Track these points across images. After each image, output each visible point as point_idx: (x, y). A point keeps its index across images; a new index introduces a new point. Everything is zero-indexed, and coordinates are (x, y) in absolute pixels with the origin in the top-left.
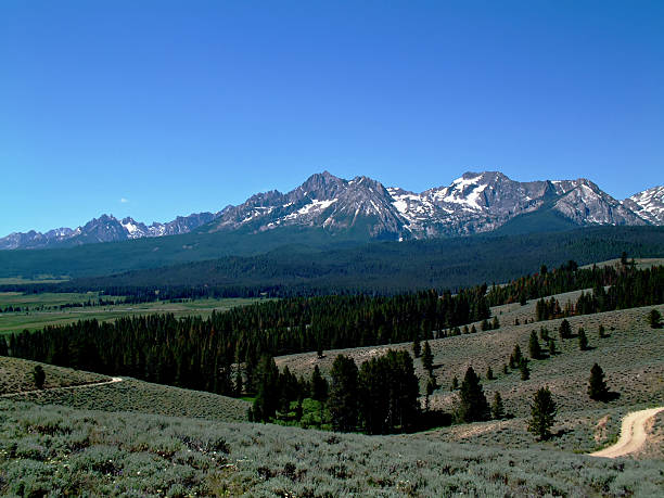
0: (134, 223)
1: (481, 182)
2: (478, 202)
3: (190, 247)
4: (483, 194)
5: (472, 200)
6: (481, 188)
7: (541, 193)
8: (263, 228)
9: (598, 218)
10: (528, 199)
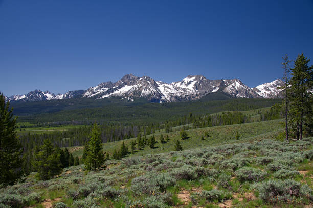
0: (50, 93)
1: (195, 80)
2: (193, 87)
3: (72, 104)
4: (196, 84)
5: (191, 86)
6: (195, 82)
7: (219, 84)
8: (104, 97)
9: (242, 95)
10: (214, 87)
